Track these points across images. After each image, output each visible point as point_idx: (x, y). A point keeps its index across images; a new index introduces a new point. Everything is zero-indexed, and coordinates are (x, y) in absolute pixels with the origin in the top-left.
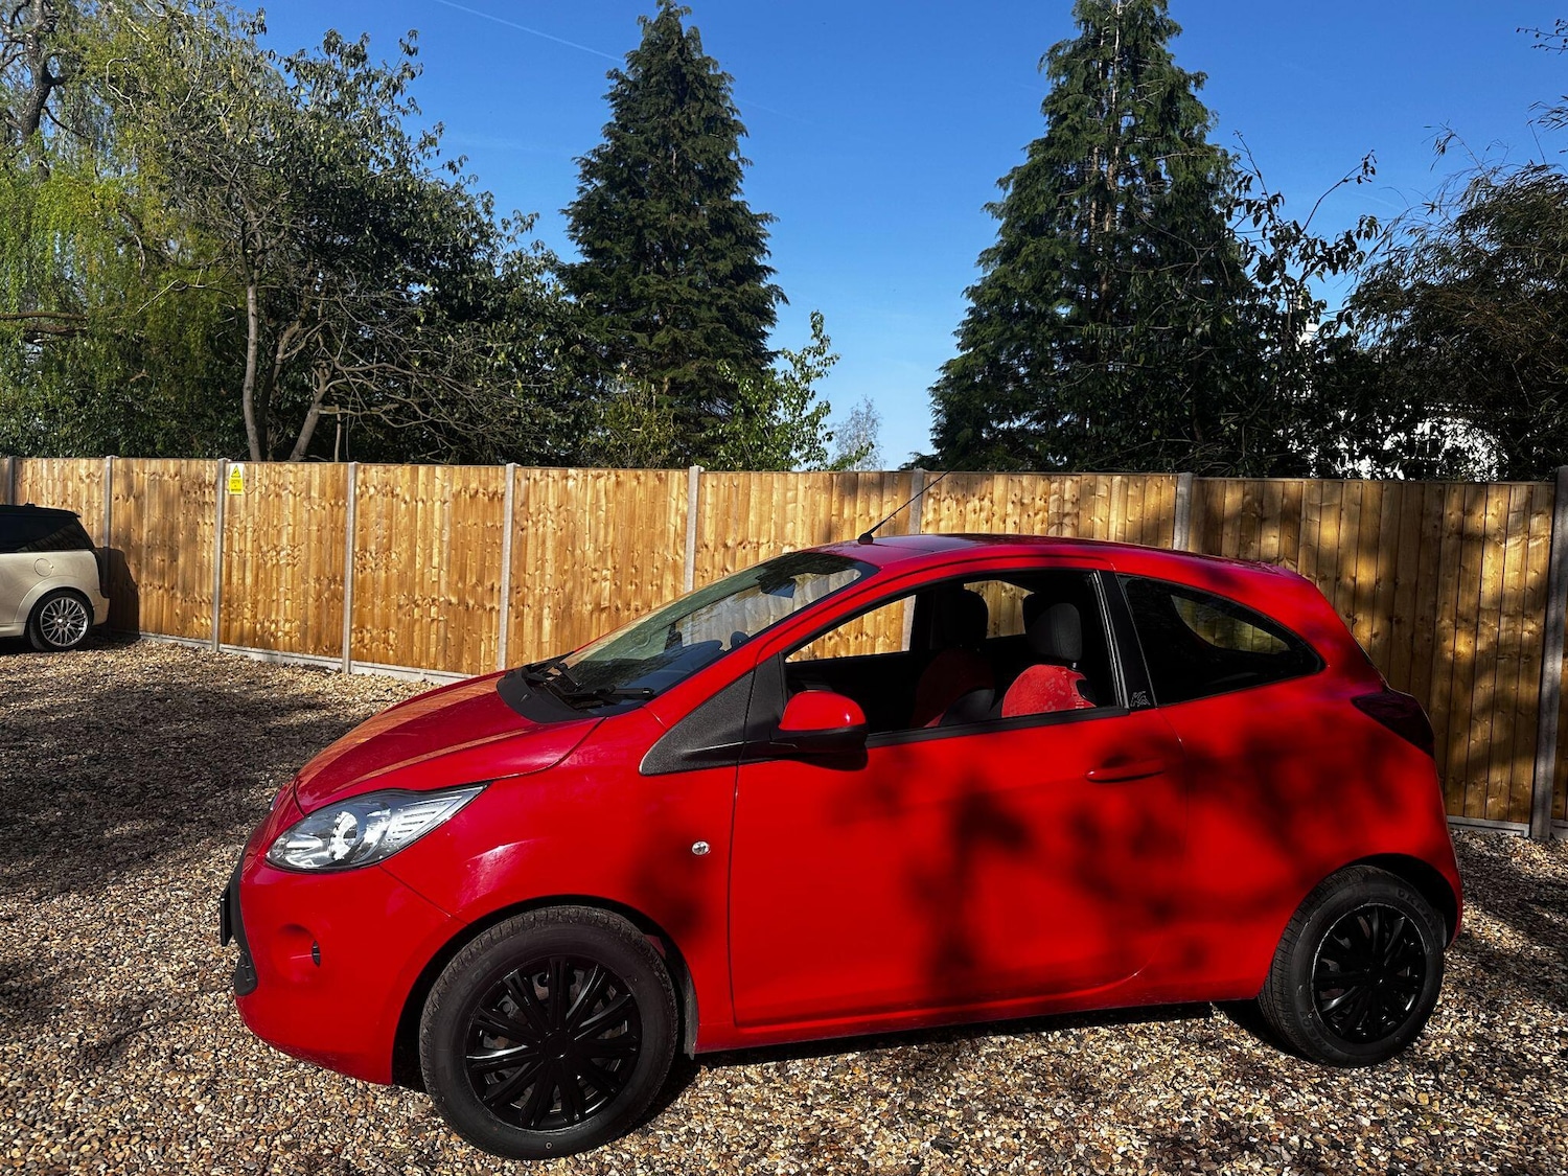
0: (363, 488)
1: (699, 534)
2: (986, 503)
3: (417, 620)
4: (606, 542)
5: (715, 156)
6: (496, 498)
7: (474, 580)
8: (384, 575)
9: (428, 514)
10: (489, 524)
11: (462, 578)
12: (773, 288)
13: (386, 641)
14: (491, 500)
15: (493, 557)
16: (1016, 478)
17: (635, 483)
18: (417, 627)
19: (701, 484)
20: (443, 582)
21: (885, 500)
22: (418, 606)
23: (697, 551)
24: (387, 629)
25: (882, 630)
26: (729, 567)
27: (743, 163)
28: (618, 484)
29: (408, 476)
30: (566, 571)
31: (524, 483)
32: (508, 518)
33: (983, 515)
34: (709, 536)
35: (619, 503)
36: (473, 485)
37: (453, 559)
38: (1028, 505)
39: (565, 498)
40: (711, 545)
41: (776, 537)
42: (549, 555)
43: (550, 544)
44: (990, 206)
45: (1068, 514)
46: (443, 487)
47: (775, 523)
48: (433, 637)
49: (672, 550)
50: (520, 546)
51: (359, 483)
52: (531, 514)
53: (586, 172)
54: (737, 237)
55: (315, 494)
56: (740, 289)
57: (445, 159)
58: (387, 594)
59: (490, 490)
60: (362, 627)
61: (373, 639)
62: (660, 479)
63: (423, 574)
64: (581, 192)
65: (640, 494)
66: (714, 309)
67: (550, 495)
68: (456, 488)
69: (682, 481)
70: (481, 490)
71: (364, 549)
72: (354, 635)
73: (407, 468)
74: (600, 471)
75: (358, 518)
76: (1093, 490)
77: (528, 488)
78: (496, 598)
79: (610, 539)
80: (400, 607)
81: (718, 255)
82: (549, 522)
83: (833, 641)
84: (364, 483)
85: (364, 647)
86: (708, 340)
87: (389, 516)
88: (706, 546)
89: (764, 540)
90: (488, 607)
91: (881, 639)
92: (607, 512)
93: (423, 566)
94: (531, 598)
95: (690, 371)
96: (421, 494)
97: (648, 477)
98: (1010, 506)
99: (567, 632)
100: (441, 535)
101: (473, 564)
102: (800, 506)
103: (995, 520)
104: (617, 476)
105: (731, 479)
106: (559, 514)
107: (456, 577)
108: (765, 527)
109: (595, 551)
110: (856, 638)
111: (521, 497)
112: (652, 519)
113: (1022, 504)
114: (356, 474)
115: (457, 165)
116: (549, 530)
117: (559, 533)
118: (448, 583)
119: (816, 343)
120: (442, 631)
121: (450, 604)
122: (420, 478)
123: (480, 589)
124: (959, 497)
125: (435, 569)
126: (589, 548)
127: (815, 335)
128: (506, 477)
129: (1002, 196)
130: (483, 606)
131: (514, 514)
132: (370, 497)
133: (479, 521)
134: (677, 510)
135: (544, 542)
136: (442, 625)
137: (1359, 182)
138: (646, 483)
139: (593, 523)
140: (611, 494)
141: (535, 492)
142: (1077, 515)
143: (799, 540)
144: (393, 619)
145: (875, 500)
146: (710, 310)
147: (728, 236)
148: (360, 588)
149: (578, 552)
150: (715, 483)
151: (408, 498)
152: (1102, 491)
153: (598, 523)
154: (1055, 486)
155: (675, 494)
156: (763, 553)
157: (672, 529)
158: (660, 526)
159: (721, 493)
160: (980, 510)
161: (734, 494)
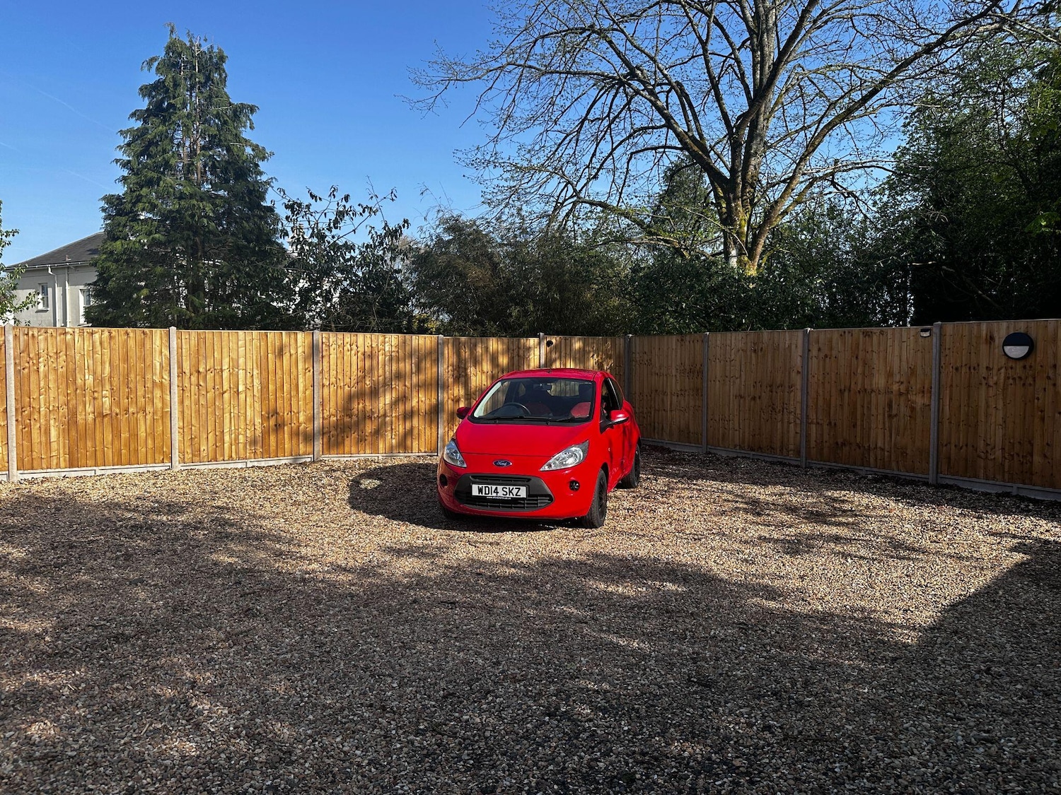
1: (180, 366)
16: (368, 335)
17: (125, 336)
19: (179, 337)
23: (178, 376)
25: (302, 409)
26: (201, 383)
28: (111, 337)
32: (11, 362)
34: (187, 367)
35: (113, 349)
38: (375, 348)
40: (187, 372)
41: (233, 366)
45: (394, 352)
49: (158, 375)
52: (32, 358)
62: (146, 334)
65: (130, 344)
69: (164, 335)
76: (404, 342)
79: (107, 372)
88: (185, 373)
89: (225, 367)
91: (302, 413)
92: (101, 355)
97: (136, 332)
99: (73, 433)
104: (110, 332)
105: (199, 335)
108: (226, 361)
109: (94, 380)
112: (141, 359)
113: (372, 347)
126: (90, 379)
131: (16, 359)
134: (161, 352)
135: (45, 376)
138: (134, 337)
139: (90, 362)
140: (105, 344)
141: (33, 343)
142: (398, 353)
143: (248, 367)
145: (294, 346)
149: (79, 381)
150: (187, 337)
152: (408, 343)
153: (95, 362)
154: (387, 340)
155: (158, 342)
156: (225, 374)
157: (158, 364)
158: (148, 362)
159: (192, 342)
160: (351, 350)
161: (202, 343)
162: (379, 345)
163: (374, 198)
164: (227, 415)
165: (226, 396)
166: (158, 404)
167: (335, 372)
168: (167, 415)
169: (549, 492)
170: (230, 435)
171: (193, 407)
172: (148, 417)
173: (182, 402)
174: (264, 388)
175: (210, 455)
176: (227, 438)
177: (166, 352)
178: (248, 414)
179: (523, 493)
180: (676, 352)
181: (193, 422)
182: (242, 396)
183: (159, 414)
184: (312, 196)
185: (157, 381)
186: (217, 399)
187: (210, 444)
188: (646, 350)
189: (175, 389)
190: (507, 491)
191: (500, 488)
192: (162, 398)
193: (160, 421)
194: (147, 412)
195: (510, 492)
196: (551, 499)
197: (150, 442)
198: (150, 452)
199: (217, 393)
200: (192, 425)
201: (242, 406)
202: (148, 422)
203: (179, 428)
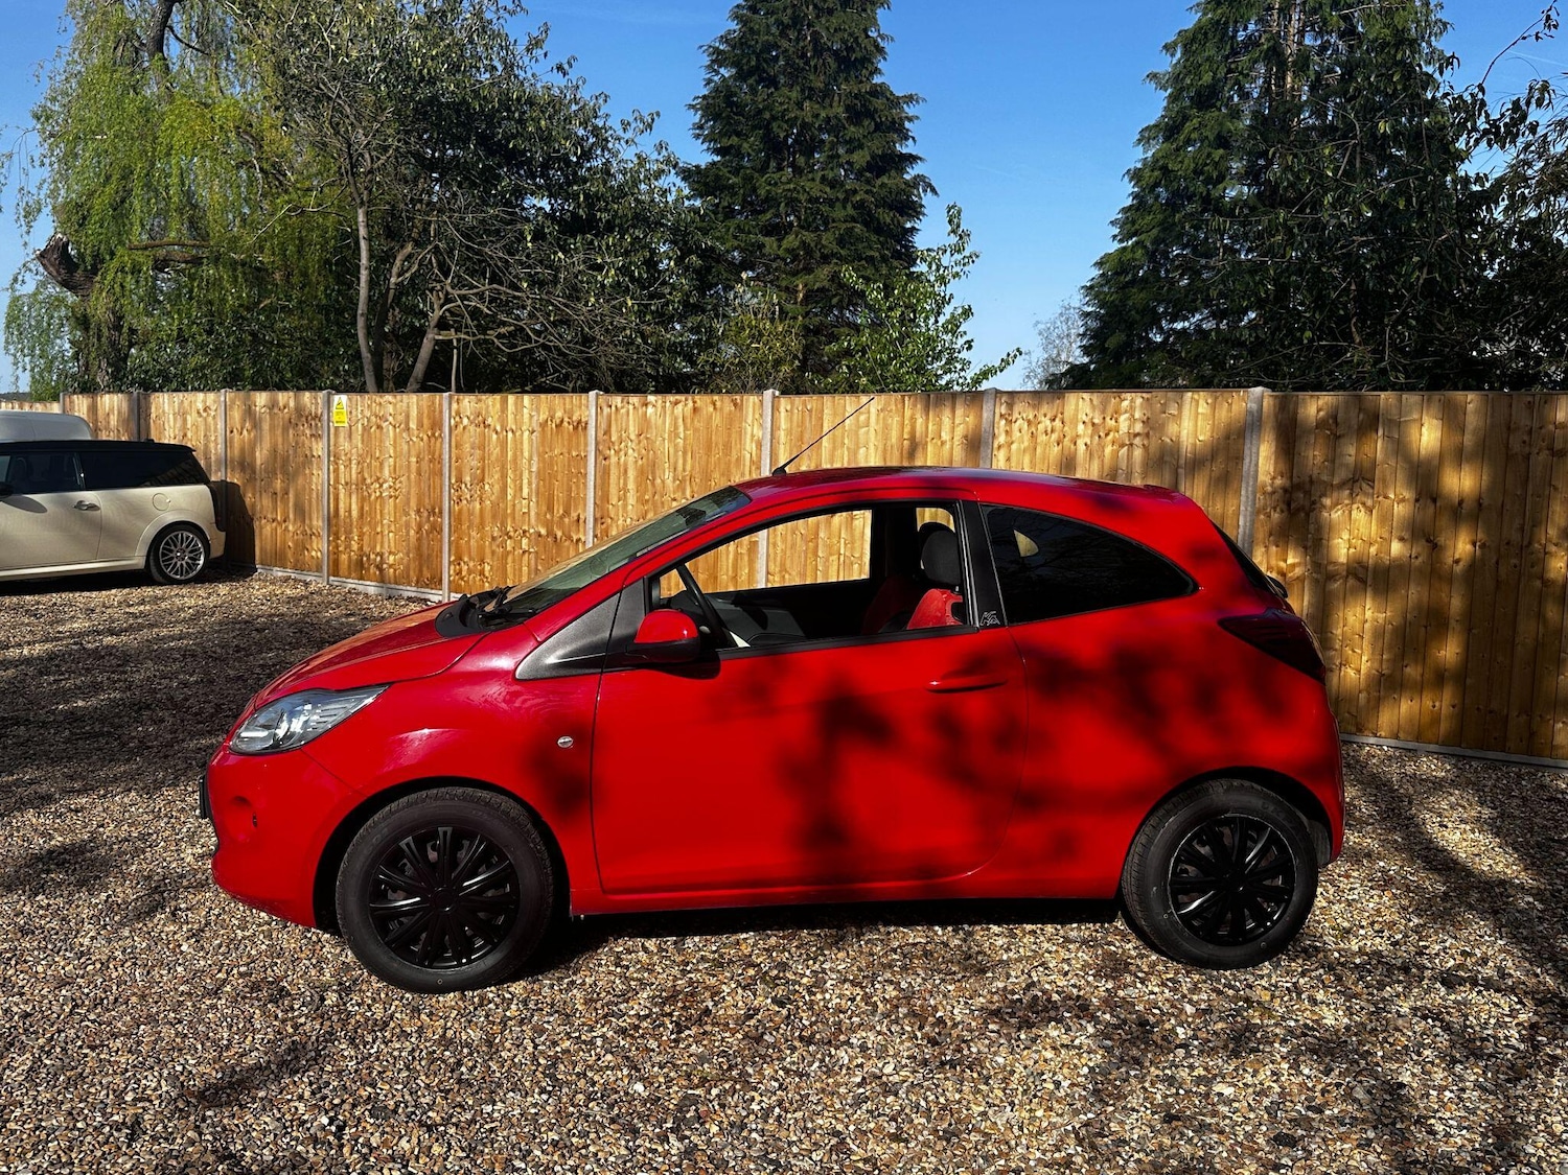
0: (457, 419)
1: (774, 461)
2: (1058, 423)
3: (508, 553)
4: (684, 470)
5: (851, 35)
6: (580, 426)
7: (561, 512)
8: (478, 506)
9: (518, 443)
10: (574, 454)
11: (550, 509)
12: (919, 178)
13: (482, 573)
14: (576, 428)
15: (578, 488)
16: (1087, 396)
17: (711, 409)
18: (510, 559)
19: (775, 409)
20: (533, 514)
21: (957, 422)
22: (510, 537)
24: (482, 561)
27: (883, 39)
28: (695, 410)
29: (498, 406)
30: (647, 501)
31: (606, 410)
32: (592, 448)
33: (1054, 436)
35: (696, 430)
36: (559, 414)
37: (542, 489)
38: (1098, 425)
39: (645, 425)
42: (631, 485)
43: (631, 474)
44: (1153, 76)
45: (1139, 434)
46: (531, 416)
47: (848, 449)
48: (525, 569)
50: (604, 475)
51: (453, 414)
52: (613, 443)
53: (713, 61)
54: (876, 124)
55: (413, 425)
56: (879, 182)
57: (553, 61)
58: (482, 524)
59: (574, 418)
60: (459, 558)
61: (470, 572)
62: (735, 405)
63: (514, 505)
64: (708, 84)
65: (717, 420)
66: (849, 206)
67: (631, 422)
68: (543, 417)
69: (757, 407)
70: (566, 419)
71: (460, 480)
72: (452, 567)
73: (498, 397)
74: (678, 397)
75: (453, 450)
76: (1163, 408)
77: (610, 416)
78: (582, 530)
79: (688, 467)
80: (494, 538)
81: (854, 145)
82: (630, 451)
84: (458, 413)
85: (462, 579)
86: (841, 242)
87: (482, 447)
90: (575, 538)
92: (685, 439)
93: (514, 497)
94: (615, 529)
95: (822, 274)
96: (511, 424)
97: (724, 402)
98: (1081, 427)
100: (530, 465)
101: (559, 495)
102: (872, 430)
103: (1066, 441)
104: (694, 402)
105: (805, 404)
106: (640, 442)
107: (544, 508)
108: (839, 452)
109: (674, 481)
111: (604, 426)
112: (727, 447)
113: (1093, 424)
114: (450, 404)
115: (566, 66)
116: (631, 460)
117: (640, 462)
118: (537, 514)
119: (954, 239)
120: (533, 562)
121: (540, 535)
122: (510, 407)
123: (566, 520)
124: (1030, 418)
125: (525, 498)
126: (668, 476)
127: (953, 231)
128: (588, 405)
129: (1166, 64)
130: (570, 538)
131: (597, 444)
132: (464, 428)
133: (565, 451)
134: (753, 436)
135: (626, 471)
136: (532, 556)
137: (1537, 38)
138: (721, 409)
139: (672, 451)
140: (689, 421)
141: (616, 420)
142: (1146, 436)
144: (488, 551)
145: (946, 423)
146: (845, 208)
147: (866, 123)
148: (457, 519)
149: (658, 481)
150: (789, 408)
151: (498, 428)
152: (1173, 409)
153: (676, 451)
154: (1125, 404)
157: (748, 455)
158: (734, 453)
159: (795, 417)
160: (1052, 431)
161: (808, 419)
162: (1108, 419)
164: (836, 558)
171: (789, 538)
193: (746, 558)
200: (786, 572)
201: (857, 544)
202: (731, 556)
203: (768, 573)
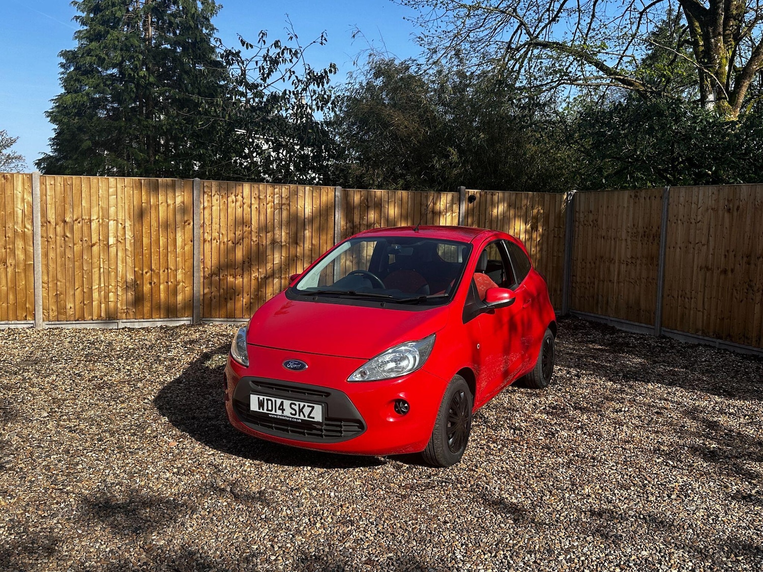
1: (44, 214)
2: (239, 197)
16: (256, 186)
19: (42, 183)
21: (177, 194)
23: (42, 226)
25: (180, 266)
26: (68, 235)
33: (238, 204)
34: (51, 216)
38: (263, 199)
40: (52, 221)
41: (103, 216)
45: (284, 204)
47: (102, 208)
49: (20, 225)
62: (6, 179)
69: (25, 181)
76: (296, 193)
83: (148, 274)
88: (49, 222)
89: (94, 217)
91: (180, 271)
98: (253, 199)
102: (120, 198)
103: (245, 206)
105: (65, 181)
108: (95, 210)
110: (164, 271)
113: (259, 199)
124: (223, 194)
134: (23, 199)
142: (289, 205)
143: (120, 217)
145: (170, 195)
150: (53, 183)
152: (301, 194)
154: (276, 190)
155: (20, 188)
156: (94, 225)
157: (20, 212)
158: (9, 210)
159: (58, 188)
160: (236, 201)
161: (69, 190)
162: (268, 196)
163: (294, 38)
164: (96, 270)
165: (95, 248)
166: (21, 256)
167: (218, 226)
168: (29, 268)
169: (359, 416)
170: (100, 292)
171: (59, 260)
172: (9, 270)
173: (46, 255)
174: (138, 241)
175: (77, 314)
176: (95, 295)
177: (28, 198)
178: (120, 269)
179: (317, 414)
180: (628, 211)
181: (59, 276)
182: (113, 250)
183: (22, 266)
184: (243, 43)
185: (19, 230)
186: (85, 252)
187: (77, 302)
188: (592, 208)
189: (39, 240)
190: (297, 408)
191: (287, 403)
192: (25, 251)
193: (23, 275)
194: (8, 264)
195: (301, 410)
196: (361, 426)
197: (11, 297)
198: (11, 307)
199: (85, 245)
200: (57, 280)
201: (113, 261)
202: (9, 275)
203: (43, 282)
